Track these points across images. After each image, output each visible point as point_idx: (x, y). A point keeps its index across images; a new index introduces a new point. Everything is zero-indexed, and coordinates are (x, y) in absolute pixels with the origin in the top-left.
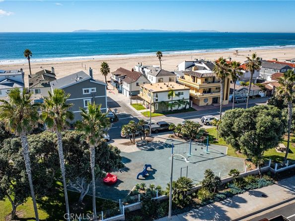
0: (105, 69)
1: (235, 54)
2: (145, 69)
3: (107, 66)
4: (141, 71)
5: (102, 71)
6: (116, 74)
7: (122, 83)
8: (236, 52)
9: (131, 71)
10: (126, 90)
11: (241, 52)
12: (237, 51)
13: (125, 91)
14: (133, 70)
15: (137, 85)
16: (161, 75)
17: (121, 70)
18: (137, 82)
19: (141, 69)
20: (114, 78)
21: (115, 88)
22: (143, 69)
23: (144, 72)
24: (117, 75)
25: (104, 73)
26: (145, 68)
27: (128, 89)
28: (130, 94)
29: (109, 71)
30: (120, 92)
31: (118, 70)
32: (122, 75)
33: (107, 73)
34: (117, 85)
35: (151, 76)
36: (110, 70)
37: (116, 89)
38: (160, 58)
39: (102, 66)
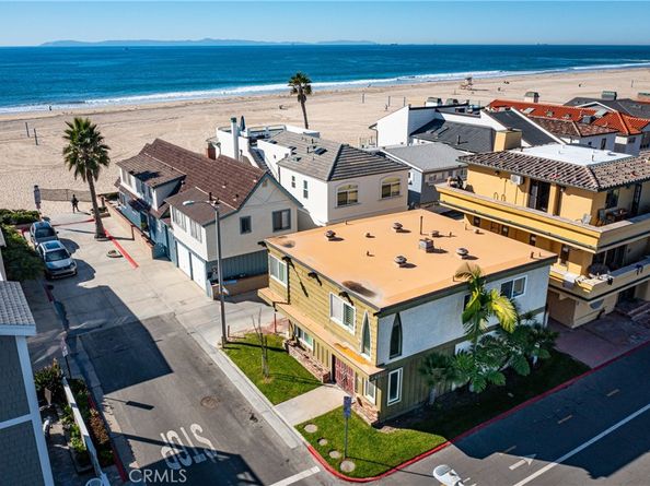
0: (86, 150)
1: (464, 87)
2: (261, 144)
3: (95, 137)
4: (246, 153)
5: (73, 160)
6: (139, 169)
7: (166, 216)
8: (467, 82)
9: (204, 152)
10: (191, 253)
11: (480, 81)
12: (469, 79)
13: (183, 253)
14: (211, 151)
15: (245, 225)
16: (350, 172)
17: (159, 149)
18: (244, 213)
19: (244, 144)
20: (132, 187)
21: (138, 235)
22: (252, 141)
23: (259, 156)
24: (143, 177)
25: (80, 169)
26: (262, 137)
27: (202, 249)
28: (209, 275)
29: (104, 160)
30: (163, 253)
31: (147, 149)
32: (168, 175)
33: (97, 169)
34: (147, 221)
35: (300, 178)
36: (110, 154)
37: (141, 241)
38: (302, 99)
39: (71, 135)
